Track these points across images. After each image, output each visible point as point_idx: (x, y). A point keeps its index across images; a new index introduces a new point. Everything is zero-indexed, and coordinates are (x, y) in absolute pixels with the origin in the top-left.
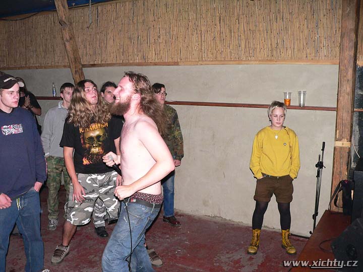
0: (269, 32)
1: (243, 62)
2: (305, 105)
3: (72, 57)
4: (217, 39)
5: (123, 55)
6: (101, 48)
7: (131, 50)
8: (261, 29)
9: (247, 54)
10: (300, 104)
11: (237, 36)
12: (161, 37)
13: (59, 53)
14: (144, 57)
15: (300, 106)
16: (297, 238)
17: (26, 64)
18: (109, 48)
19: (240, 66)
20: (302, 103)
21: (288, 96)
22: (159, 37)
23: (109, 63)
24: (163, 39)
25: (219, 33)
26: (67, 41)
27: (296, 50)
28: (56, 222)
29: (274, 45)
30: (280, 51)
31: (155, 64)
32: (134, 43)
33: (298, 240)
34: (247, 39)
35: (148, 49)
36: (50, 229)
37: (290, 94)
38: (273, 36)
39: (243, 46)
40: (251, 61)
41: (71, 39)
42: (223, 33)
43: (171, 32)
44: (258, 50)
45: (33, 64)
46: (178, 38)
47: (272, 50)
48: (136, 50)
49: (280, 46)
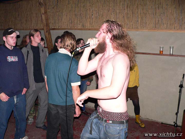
0: (154, 14)
1: (139, 30)
2: (173, 54)
3: (45, 23)
4: (125, 17)
5: (71, 24)
6: (59, 20)
7: (76, 21)
8: (150, 13)
9: (142, 26)
10: (170, 53)
11: (136, 16)
12: (94, 15)
13: (34, 22)
14: (83, 26)
15: (170, 54)
16: (165, 125)
17: (15, 27)
18: (63, 20)
19: (138, 32)
20: (171, 53)
21: (162, 49)
22: (92, 15)
23: (63, 28)
24: (95, 16)
25: (126, 14)
26: (43, 14)
27: (169, 24)
28: (32, 119)
29: (157, 22)
30: (160, 25)
31: (90, 30)
32: (78, 18)
33: (166, 126)
34: (142, 18)
35: (86, 21)
36: (29, 124)
37: (163, 48)
38: (156, 17)
39: (139, 21)
40: (144, 29)
41: (45, 13)
42: (128, 14)
43: (99, 13)
44: (148, 24)
45: (19, 27)
46: (103, 15)
47: (155, 24)
48: (78, 22)
49: (160, 22)
